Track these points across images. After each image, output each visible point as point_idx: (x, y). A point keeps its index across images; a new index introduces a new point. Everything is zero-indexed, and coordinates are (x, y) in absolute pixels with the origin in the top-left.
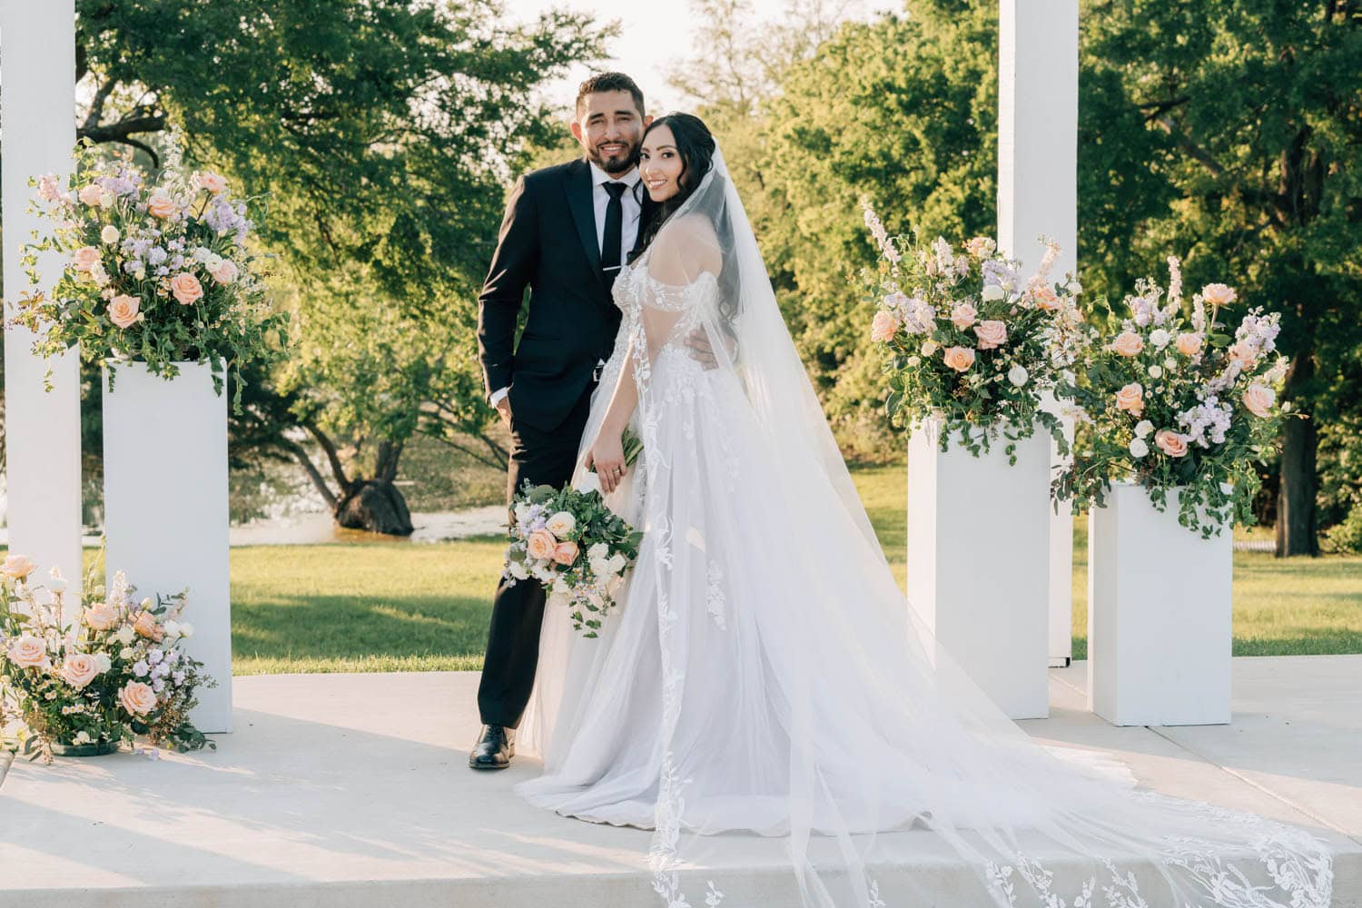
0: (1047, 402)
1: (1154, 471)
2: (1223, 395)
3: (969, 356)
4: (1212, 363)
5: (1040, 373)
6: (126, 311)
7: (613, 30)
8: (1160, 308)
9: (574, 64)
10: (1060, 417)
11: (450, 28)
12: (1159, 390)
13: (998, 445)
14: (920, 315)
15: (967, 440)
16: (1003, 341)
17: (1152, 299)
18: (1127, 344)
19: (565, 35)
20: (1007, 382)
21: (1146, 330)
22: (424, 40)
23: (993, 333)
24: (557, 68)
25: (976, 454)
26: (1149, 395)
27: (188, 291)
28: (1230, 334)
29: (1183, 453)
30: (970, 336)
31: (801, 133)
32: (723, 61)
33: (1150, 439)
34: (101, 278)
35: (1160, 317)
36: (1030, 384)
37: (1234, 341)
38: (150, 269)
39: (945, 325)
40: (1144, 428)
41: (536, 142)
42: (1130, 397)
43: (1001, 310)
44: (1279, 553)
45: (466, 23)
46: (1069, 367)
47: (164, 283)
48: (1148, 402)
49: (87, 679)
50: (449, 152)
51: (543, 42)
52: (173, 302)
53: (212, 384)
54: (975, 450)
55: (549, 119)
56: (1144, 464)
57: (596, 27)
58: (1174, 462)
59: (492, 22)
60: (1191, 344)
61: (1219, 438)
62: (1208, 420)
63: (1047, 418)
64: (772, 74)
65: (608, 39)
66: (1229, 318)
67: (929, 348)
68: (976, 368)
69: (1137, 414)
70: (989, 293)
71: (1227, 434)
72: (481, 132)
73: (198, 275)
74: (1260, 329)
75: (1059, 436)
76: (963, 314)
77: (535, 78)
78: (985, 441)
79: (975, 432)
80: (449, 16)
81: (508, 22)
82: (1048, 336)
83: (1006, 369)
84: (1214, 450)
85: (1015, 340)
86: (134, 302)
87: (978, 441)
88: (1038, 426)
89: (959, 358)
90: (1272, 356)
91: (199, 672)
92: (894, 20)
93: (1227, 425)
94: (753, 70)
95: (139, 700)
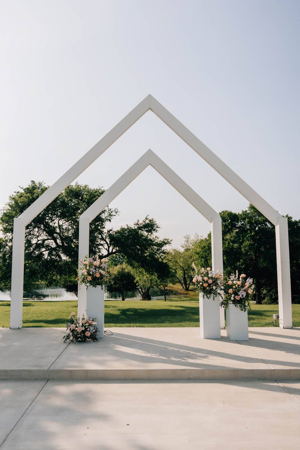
0: (219, 291)
1: (235, 302)
2: (245, 290)
3: (207, 284)
4: (243, 286)
5: (218, 287)
6: (89, 278)
7: (171, 240)
8: (235, 278)
9: (167, 244)
10: (221, 293)
11: (153, 241)
12: (235, 290)
13: (212, 297)
14: (200, 279)
15: (207, 297)
16: (212, 282)
17: (233, 277)
18: (230, 283)
19: (166, 241)
20: (213, 288)
21: (233, 281)
22: (150, 242)
23: (210, 281)
24: (165, 245)
25: (208, 299)
26: (234, 291)
27: (98, 275)
28: (246, 281)
29: (239, 299)
30: (207, 282)
31: (196, 252)
32: (187, 244)
33: (234, 297)
34: (86, 274)
35: (235, 279)
36: (216, 289)
37: (246, 282)
38: (93, 273)
39: (203, 280)
40: (233, 295)
41: (163, 253)
42: (231, 291)
43: (212, 278)
44: (256, 304)
45: (155, 240)
46: (222, 286)
47: (95, 275)
48: (233, 292)
49: (81, 331)
50: (153, 255)
51: (163, 242)
52: (96, 277)
53: (101, 288)
54: (208, 298)
55: (164, 251)
56: (233, 301)
57: (170, 240)
58: (238, 300)
59: (158, 240)
60: (239, 283)
61: (244, 297)
62: (242, 294)
63: (219, 294)
64: (193, 245)
65: (171, 241)
66: (245, 279)
67: (201, 284)
68: (208, 286)
69: (232, 293)
70: (210, 275)
71: (245, 296)
72: (156, 253)
73: (100, 274)
74: (250, 281)
75: (221, 296)
76: (206, 278)
77: (163, 246)
78: (210, 297)
79: (208, 295)
80: (153, 239)
81: (159, 240)
82: (219, 282)
83: (212, 287)
84: (243, 298)
85: (214, 282)
86: (90, 277)
87: (209, 297)
88: (218, 295)
89: (205, 285)
90: (252, 285)
91: (98, 330)
92: (206, 239)
93: (245, 295)
94: (191, 245)
95: (88, 334)
